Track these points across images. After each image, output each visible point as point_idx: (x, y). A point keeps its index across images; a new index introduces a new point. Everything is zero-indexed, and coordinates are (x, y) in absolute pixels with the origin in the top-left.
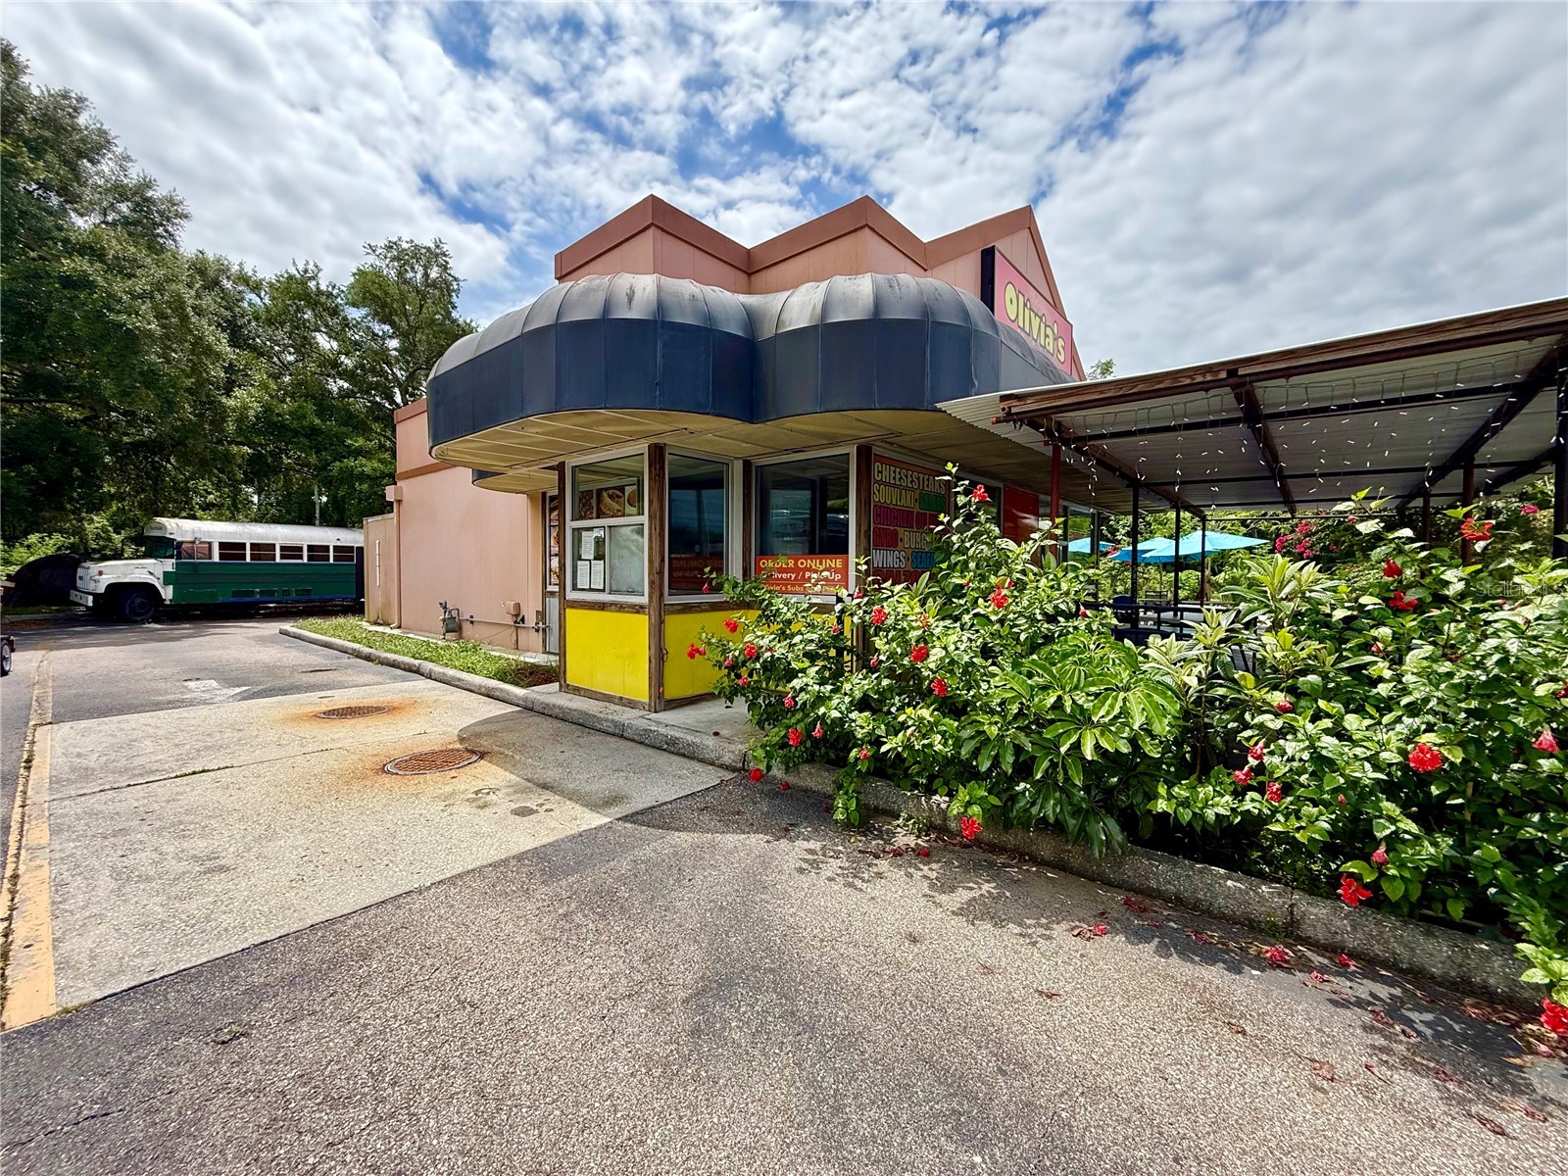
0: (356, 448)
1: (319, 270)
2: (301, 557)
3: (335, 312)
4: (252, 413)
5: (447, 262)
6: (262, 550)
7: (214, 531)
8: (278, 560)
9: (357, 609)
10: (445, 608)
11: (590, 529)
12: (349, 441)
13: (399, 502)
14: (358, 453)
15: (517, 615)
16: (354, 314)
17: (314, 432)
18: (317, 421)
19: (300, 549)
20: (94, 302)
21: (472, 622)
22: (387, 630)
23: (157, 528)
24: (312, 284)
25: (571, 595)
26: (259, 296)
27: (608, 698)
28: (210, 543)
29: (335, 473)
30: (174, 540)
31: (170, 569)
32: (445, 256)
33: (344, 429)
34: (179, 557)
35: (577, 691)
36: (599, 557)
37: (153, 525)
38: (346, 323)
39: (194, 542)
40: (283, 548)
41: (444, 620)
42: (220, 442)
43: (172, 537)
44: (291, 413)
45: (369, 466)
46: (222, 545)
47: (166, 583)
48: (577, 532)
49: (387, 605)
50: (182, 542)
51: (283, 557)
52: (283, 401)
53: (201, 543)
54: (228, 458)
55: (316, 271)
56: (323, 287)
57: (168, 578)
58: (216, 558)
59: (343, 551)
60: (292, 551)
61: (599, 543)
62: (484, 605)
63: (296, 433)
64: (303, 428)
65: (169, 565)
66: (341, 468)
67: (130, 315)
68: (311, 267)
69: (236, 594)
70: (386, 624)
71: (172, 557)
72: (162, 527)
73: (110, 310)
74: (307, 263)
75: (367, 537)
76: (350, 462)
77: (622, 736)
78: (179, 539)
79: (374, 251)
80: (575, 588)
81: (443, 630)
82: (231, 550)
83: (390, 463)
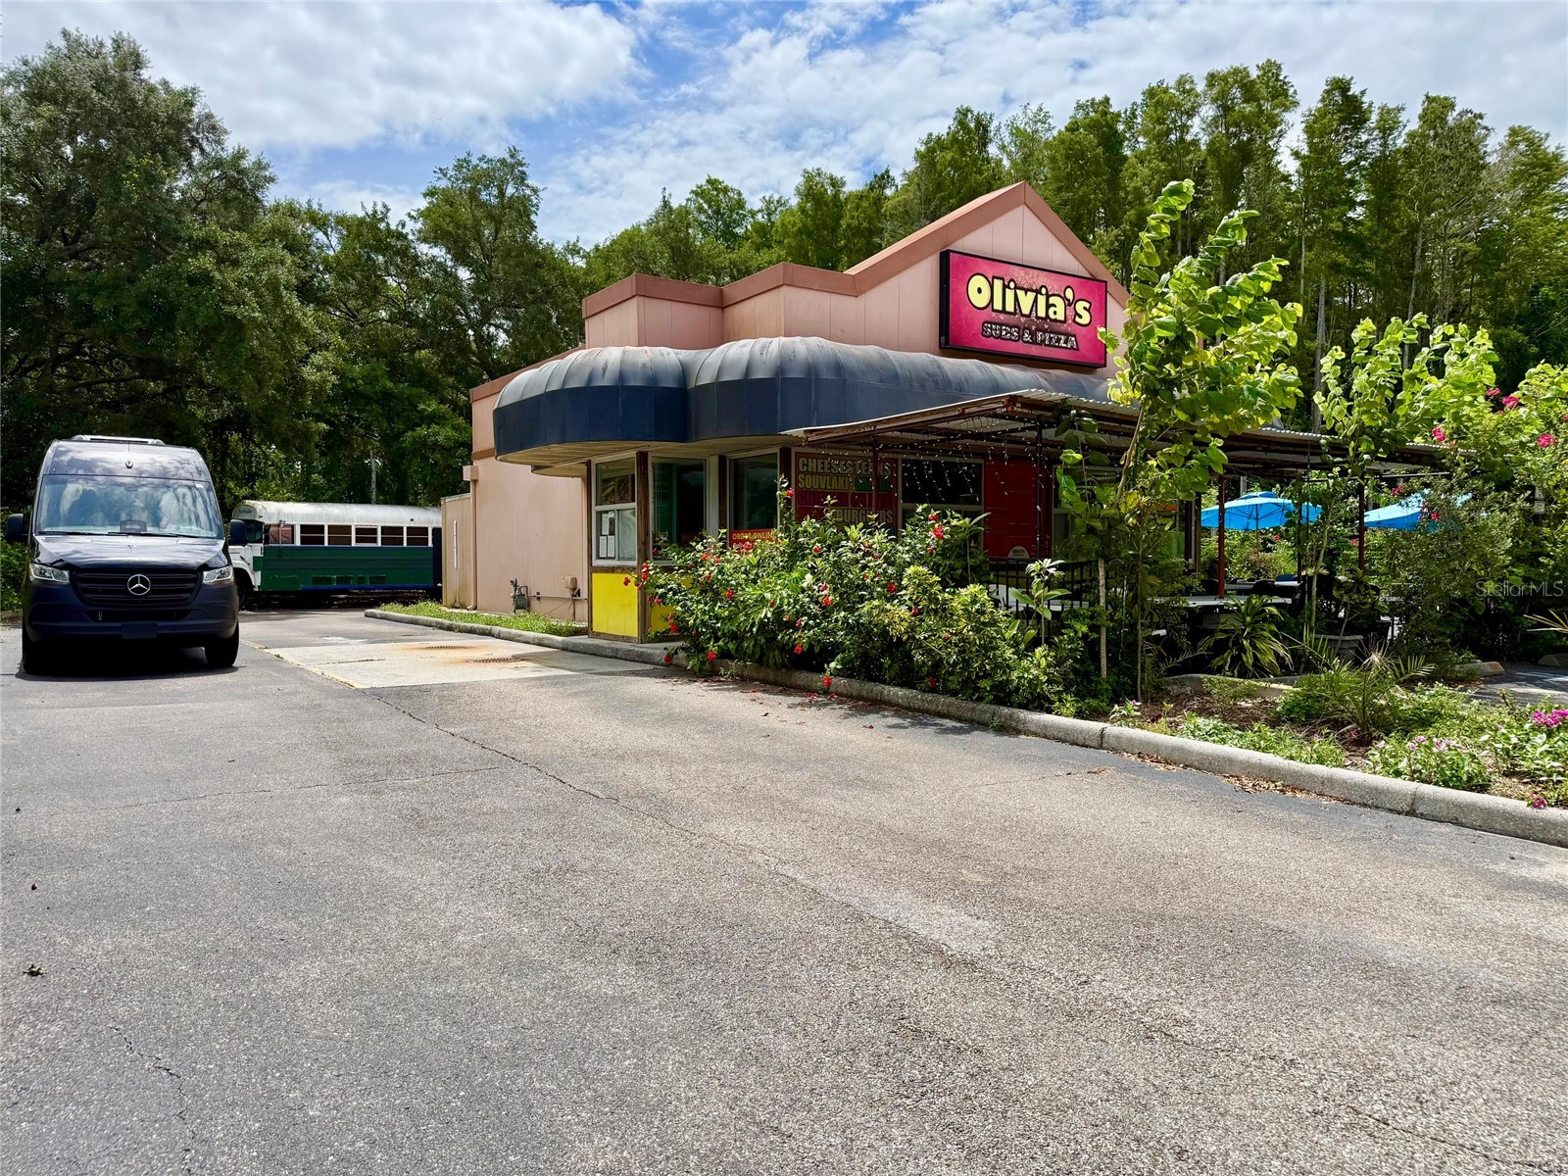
0: (430, 413)
1: (388, 210)
2: (375, 540)
3: (404, 252)
4: (329, 385)
5: (523, 173)
6: (340, 532)
7: (298, 513)
8: (353, 544)
9: (435, 595)
10: (515, 585)
11: (607, 512)
12: (422, 406)
13: (475, 481)
14: (433, 419)
15: (574, 589)
16: (424, 250)
17: (387, 395)
18: (390, 385)
19: (374, 531)
20: (213, 296)
21: (539, 599)
22: (465, 611)
23: (245, 512)
24: (382, 226)
25: (596, 563)
26: (326, 234)
27: (616, 638)
28: (293, 526)
29: (407, 444)
30: (261, 523)
31: (258, 554)
32: (522, 165)
33: (415, 391)
34: (267, 541)
35: (598, 635)
36: (612, 533)
37: (242, 508)
38: (416, 260)
39: (279, 525)
40: (358, 531)
41: (514, 597)
42: (298, 416)
43: (261, 520)
44: (363, 378)
45: (443, 434)
46: (304, 528)
47: (255, 569)
48: (600, 514)
49: (463, 587)
50: (269, 526)
51: (358, 540)
52: (355, 363)
53: (286, 526)
54: (306, 435)
55: (384, 210)
56: (393, 227)
57: (257, 563)
58: (298, 543)
59: (417, 533)
60: (367, 534)
61: (612, 521)
62: (548, 583)
63: (368, 399)
64: (376, 393)
65: (257, 550)
66: (414, 438)
67: (239, 305)
68: (379, 208)
69: (316, 580)
70: (463, 607)
71: (260, 541)
72: (251, 510)
73: (224, 302)
74: (375, 204)
75: (444, 517)
76: (422, 431)
77: (616, 658)
78: (267, 522)
79: (445, 175)
80: (598, 558)
81: (513, 608)
82: (312, 532)
83: (465, 429)
